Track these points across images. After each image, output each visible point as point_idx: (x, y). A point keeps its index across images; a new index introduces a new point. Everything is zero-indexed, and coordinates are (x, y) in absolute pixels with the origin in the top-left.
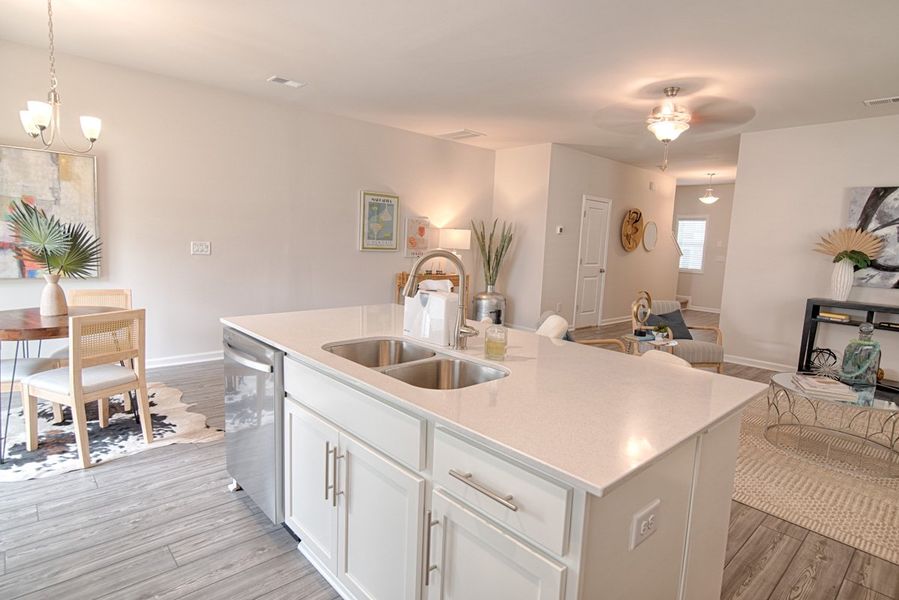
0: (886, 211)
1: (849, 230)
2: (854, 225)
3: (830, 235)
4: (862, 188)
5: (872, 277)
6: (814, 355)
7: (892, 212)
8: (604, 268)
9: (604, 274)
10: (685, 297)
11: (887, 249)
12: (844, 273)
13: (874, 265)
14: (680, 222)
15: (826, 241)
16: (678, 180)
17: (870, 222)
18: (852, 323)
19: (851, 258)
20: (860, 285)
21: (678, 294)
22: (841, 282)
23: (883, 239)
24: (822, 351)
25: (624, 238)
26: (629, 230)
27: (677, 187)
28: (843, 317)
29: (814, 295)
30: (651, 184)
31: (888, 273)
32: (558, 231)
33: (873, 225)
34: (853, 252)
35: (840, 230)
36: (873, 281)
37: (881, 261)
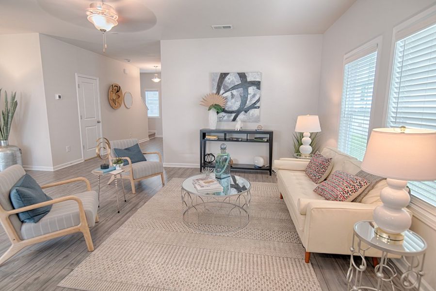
0: (226, 84)
1: (213, 94)
2: (215, 91)
3: (206, 97)
4: (216, 73)
5: (224, 116)
6: (206, 157)
7: (228, 85)
8: (100, 120)
9: (100, 124)
10: (153, 131)
11: (228, 103)
12: (213, 115)
13: (224, 111)
14: (146, 92)
15: (205, 100)
16: (140, 69)
17: (220, 90)
18: (219, 140)
19: (215, 108)
20: (220, 121)
21: (149, 129)
22: (212, 121)
23: (226, 98)
24: (209, 155)
25: (111, 102)
26: (114, 97)
27: (141, 74)
28: (215, 137)
29: (202, 128)
30: (124, 70)
31: (229, 114)
32: (58, 98)
33: (222, 91)
34: (216, 105)
35: (210, 94)
36: (225, 118)
37: (226, 109)
